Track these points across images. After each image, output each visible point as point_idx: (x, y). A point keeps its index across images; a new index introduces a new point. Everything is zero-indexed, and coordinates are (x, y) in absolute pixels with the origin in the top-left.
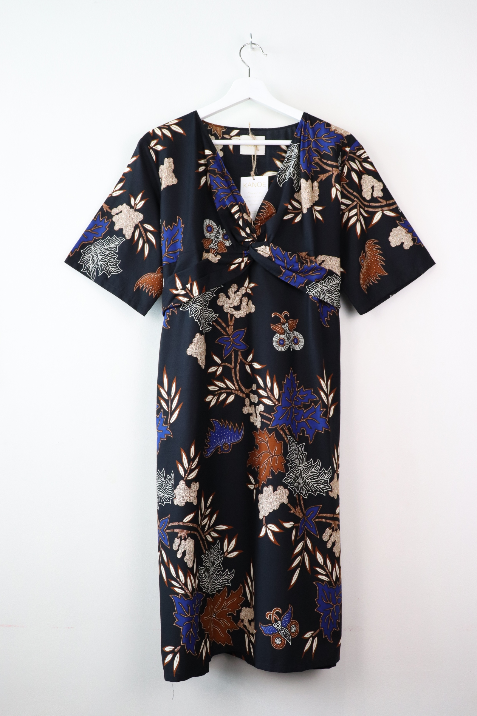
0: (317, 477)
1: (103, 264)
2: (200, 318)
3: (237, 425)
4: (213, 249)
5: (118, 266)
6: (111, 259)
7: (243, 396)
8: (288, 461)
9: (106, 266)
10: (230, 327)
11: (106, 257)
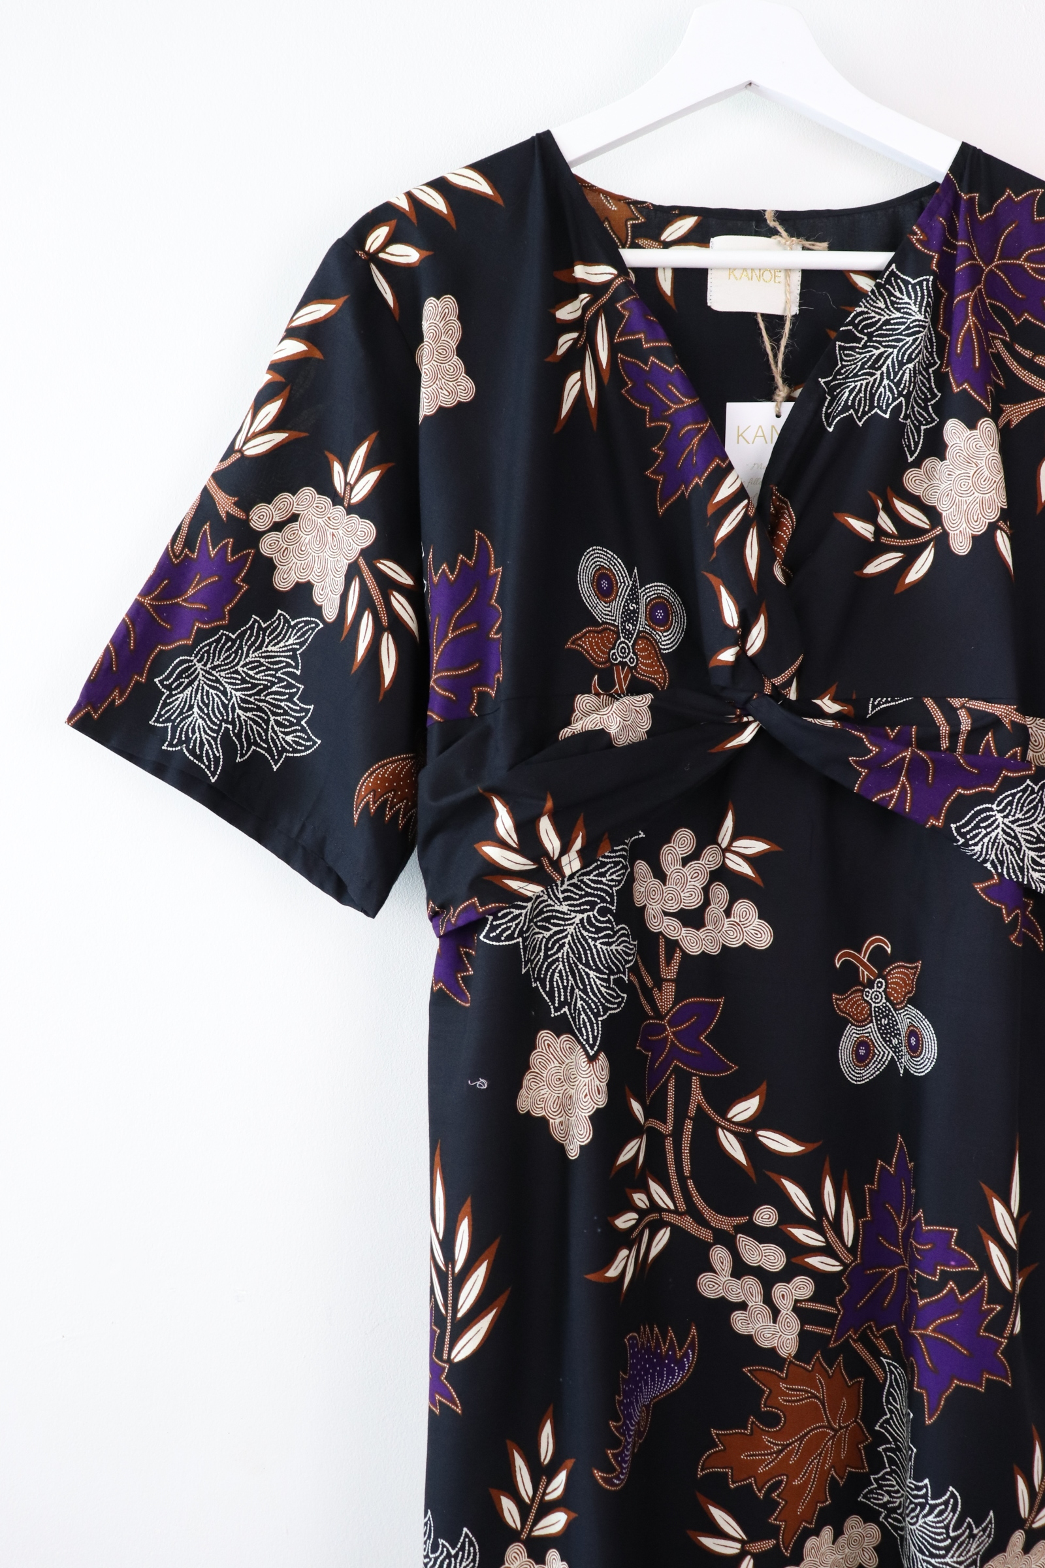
6: (281, 701)
10: (665, 985)
11: (259, 693)
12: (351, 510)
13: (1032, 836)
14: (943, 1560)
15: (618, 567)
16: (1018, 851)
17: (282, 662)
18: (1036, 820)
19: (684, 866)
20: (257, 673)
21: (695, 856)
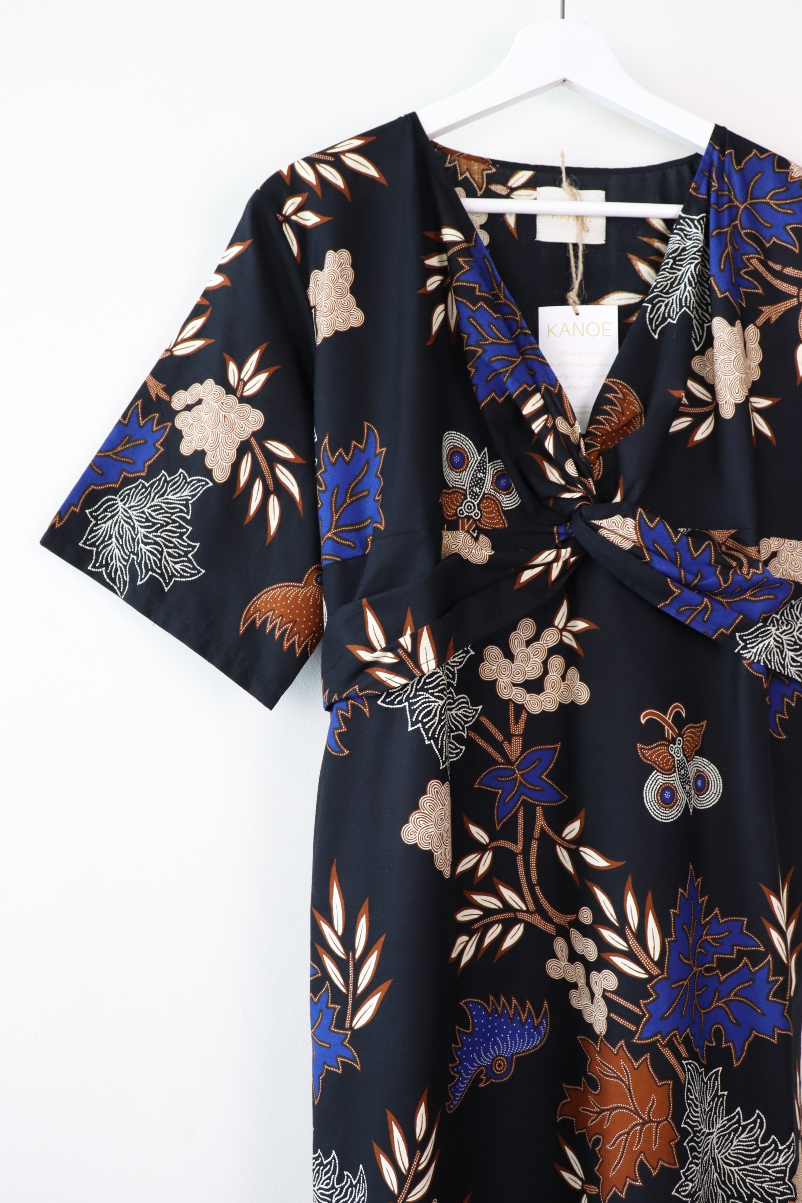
0: (753, 1159)
1: (148, 551)
2: (439, 735)
3: (529, 1005)
4: (469, 518)
5: (191, 558)
7: (549, 929)
8: (684, 1133)
9: (157, 557)
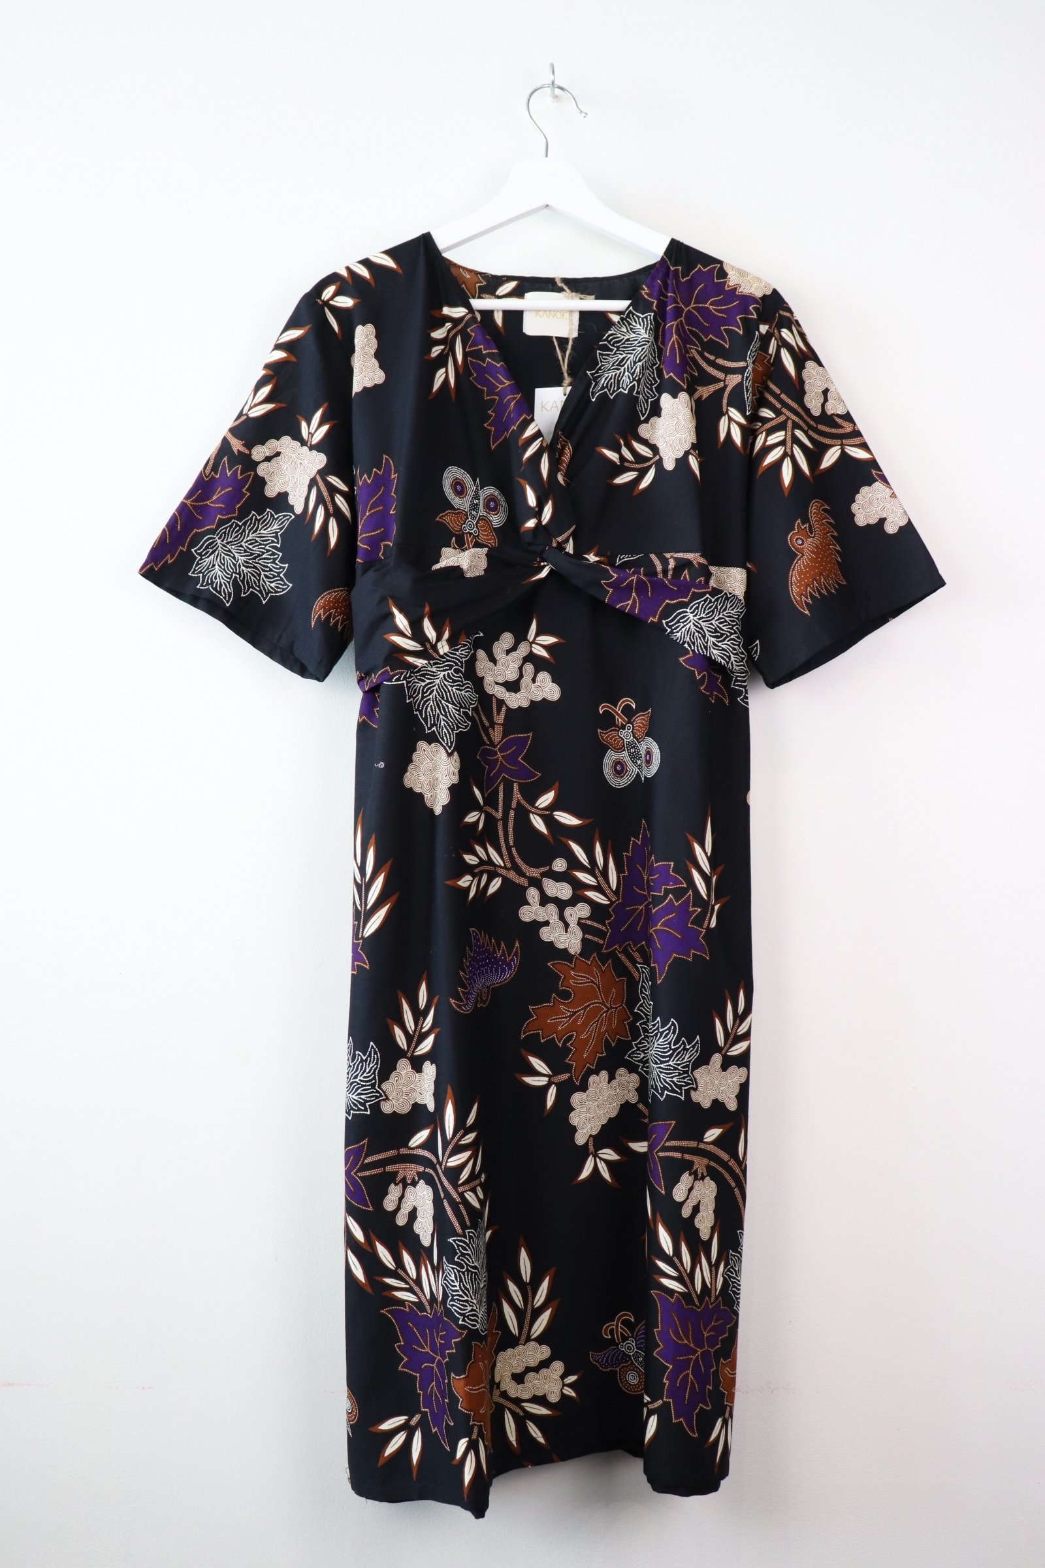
12: (312, 448)
13: (712, 628)
14: (667, 1064)
15: (467, 479)
16: (704, 637)
17: (269, 540)
18: (713, 618)
19: (507, 655)
20: (254, 547)
21: (514, 648)
